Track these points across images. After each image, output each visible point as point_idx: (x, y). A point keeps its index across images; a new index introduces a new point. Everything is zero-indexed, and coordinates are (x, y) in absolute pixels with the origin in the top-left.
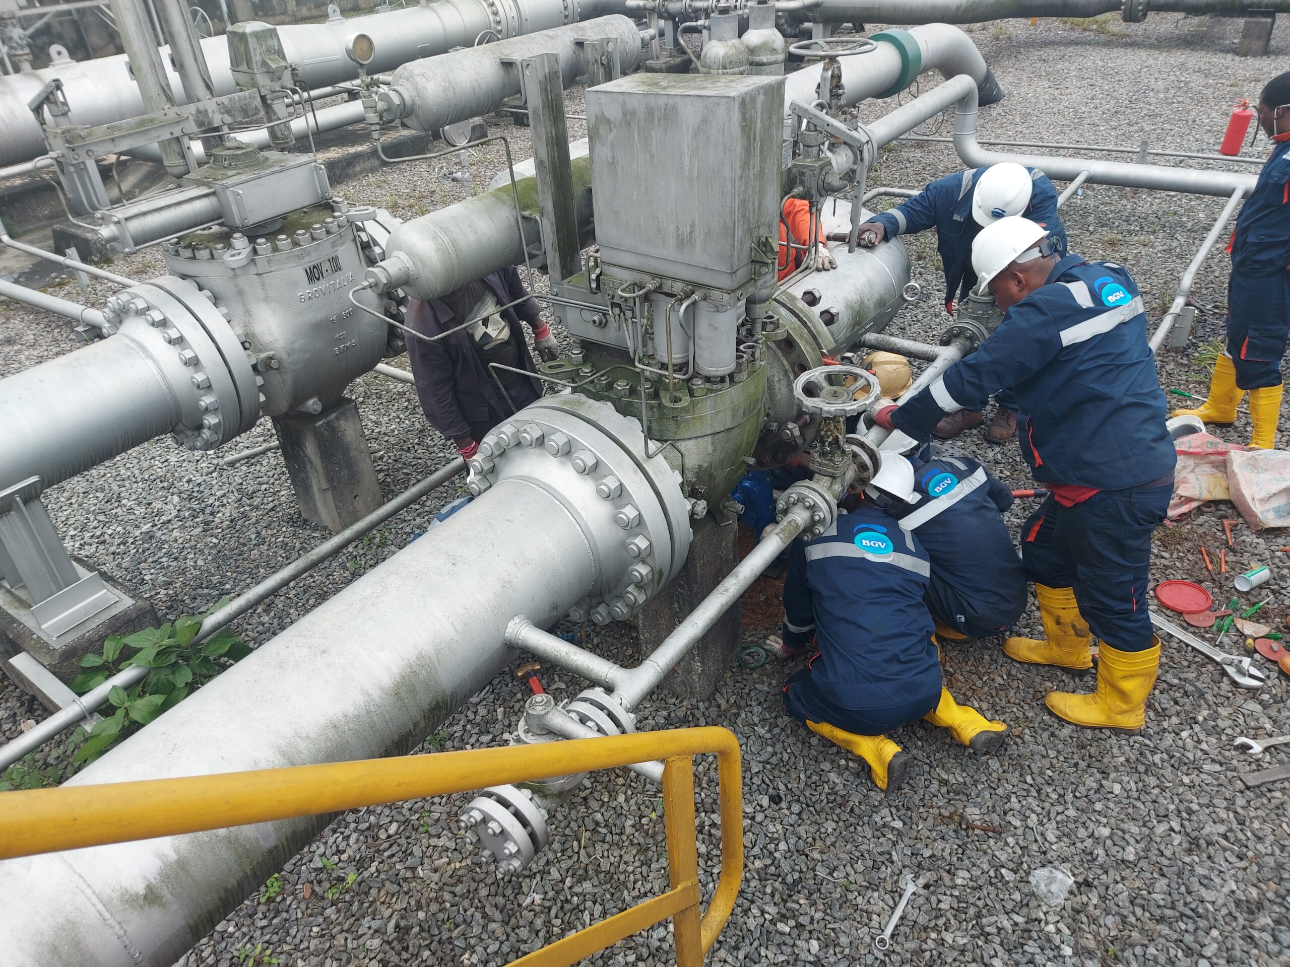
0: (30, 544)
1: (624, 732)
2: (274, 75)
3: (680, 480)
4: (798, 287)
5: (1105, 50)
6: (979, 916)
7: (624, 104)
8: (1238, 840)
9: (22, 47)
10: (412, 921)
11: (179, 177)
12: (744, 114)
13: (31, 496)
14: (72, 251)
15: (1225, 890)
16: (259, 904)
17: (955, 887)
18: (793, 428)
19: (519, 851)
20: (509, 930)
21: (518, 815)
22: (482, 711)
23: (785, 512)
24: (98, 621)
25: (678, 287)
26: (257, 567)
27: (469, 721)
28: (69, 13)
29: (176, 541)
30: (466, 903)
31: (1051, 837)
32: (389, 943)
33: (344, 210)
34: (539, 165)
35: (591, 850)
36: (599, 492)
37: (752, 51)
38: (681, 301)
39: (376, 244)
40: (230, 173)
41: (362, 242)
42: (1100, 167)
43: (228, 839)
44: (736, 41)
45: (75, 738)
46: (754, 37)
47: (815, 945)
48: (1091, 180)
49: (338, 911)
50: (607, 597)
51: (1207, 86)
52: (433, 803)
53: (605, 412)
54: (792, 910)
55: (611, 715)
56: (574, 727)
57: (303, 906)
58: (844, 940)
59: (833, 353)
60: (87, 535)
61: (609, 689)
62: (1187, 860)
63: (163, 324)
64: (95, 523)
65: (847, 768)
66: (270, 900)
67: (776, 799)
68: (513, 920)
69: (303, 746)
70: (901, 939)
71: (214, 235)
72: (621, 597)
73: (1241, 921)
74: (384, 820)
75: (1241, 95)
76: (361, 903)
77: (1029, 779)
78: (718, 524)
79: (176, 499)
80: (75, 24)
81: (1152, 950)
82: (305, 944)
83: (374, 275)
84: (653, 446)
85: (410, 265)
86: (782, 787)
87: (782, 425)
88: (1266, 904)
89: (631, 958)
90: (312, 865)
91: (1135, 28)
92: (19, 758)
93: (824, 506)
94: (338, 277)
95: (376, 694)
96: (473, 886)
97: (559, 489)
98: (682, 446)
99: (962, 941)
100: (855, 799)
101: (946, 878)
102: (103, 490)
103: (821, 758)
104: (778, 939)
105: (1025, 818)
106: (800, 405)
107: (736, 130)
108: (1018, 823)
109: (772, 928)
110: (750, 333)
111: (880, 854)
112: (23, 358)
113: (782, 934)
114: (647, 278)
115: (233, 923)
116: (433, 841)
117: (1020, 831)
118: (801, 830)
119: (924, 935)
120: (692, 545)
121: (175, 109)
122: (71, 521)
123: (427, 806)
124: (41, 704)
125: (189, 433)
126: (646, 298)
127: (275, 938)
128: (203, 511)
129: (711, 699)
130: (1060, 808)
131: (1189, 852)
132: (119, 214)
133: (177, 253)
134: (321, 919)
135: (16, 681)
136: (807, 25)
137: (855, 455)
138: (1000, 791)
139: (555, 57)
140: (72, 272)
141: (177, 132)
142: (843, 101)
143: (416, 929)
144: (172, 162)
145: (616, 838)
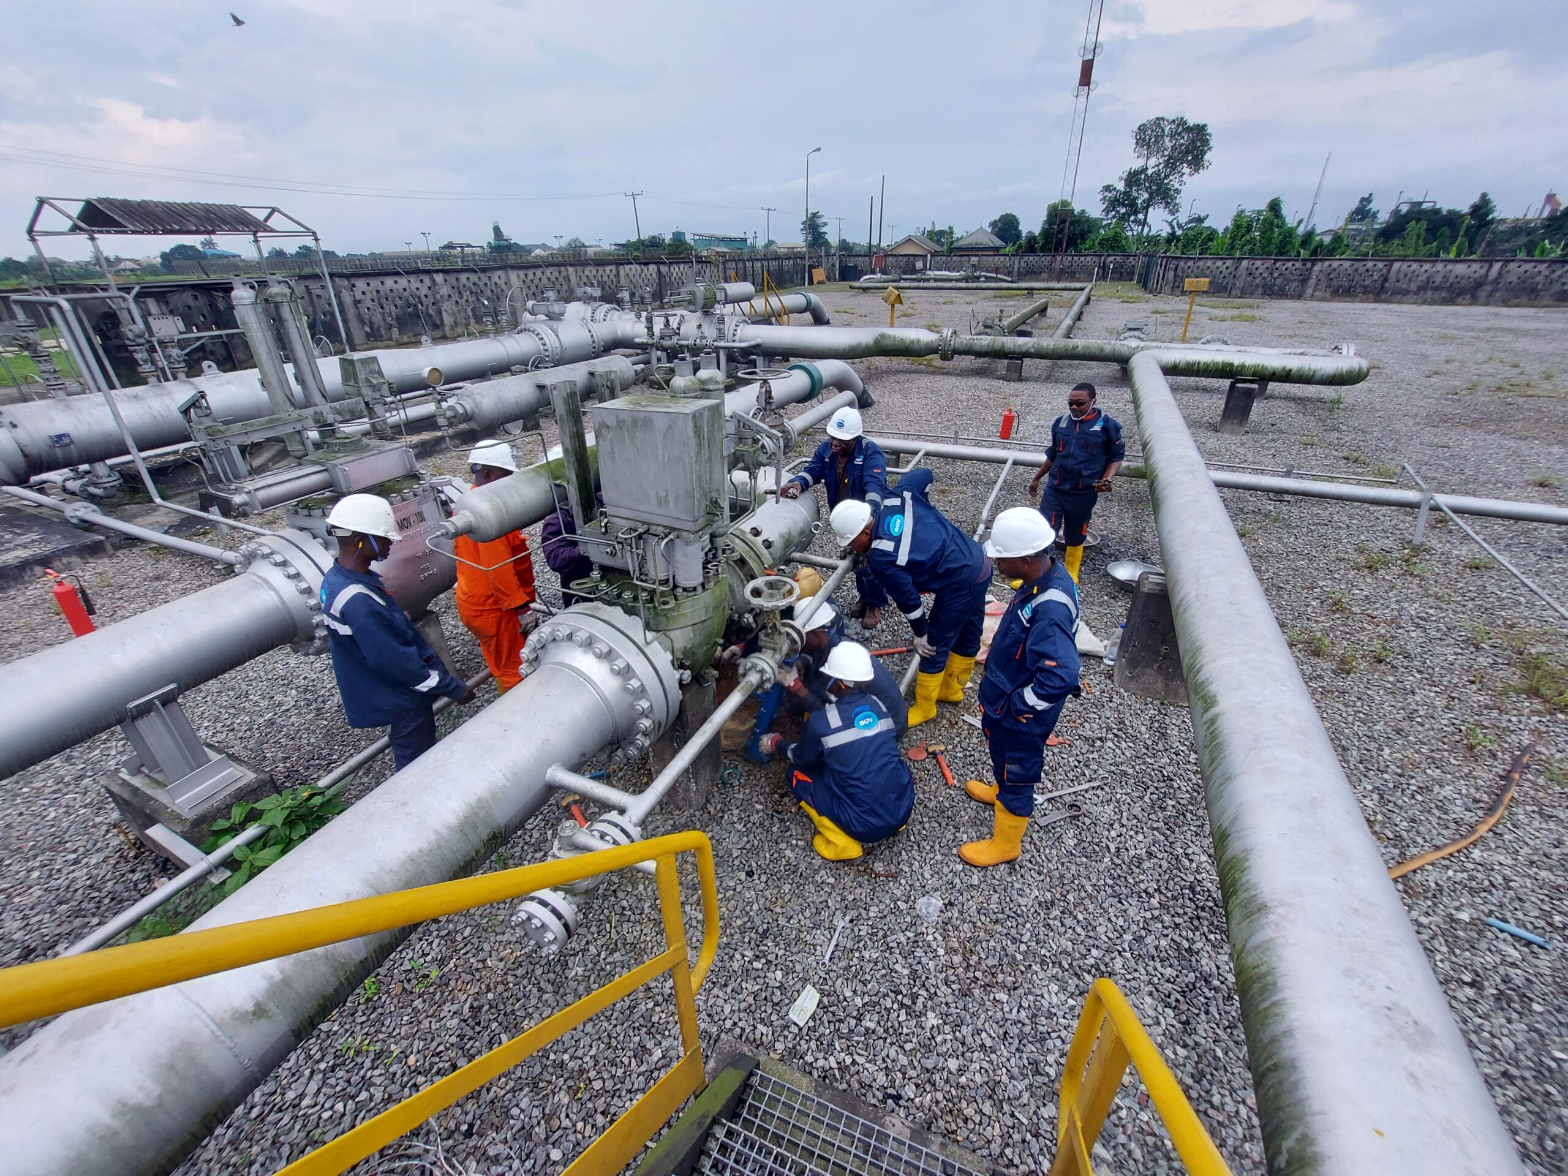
0: (167, 736)
1: (633, 841)
2: (375, 388)
3: (671, 658)
4: (746, 525)
5: (932, 377)
6: (885, 936)
7: (617, 416)
8: (1037, 862)
9: (179, 363)
10: (483, 1001)
11: (300, 458)
12: (695, 423)
13: (168, 700)
14: (215, 509)
15: (1033, 896)
16: (359, 1004)
17: (868, 919)
18: (749, 618)
19: (555, 938)
20: (558, 998)
21: (555, 912)
22: (536, 834)
23: (744, 675)
24: (225, 793)
25: (659, 530)
26: (359, 740)
27: (526, 843)
28: (220, 336)
29: (293, 725)
30: (525, 982)
31: (927, 876)
32: (465, 1021)
33: (427, 479)
34: (566, 451)
35: (619, 929)
36: (612, 670)
37: (703, 382)
38: (663, 539)
39: (452, 501)
40: (339, 455)
41: (441, 501)
42: (932, 447)
43: (325, 957)
44: (692, 377)
45: (205, 889)
46: (703, 374)
47: (779, 974)
48: (928, 454)
49: (424, 1001)
50: (623, 744)
51: (990, 399)
52: (499, 909)
53: (616, 614)
54: (763, 952)
55: (623, 830)
56: (595, 843)
57: (395, 1001)
58: (798, 968)
59: (771, 567)
60: (219, 725)
61: (622, 811)
62: (1009, 880)
63: (284, 564)
64: (226, 716)
65: (797, 846)
66: (368, 1000)
67: (750, 874)
68: (562, 990)
69: (387, 878)
70: (836, 960)
71: (325, 498)
72: (632, 743)
73: (1042, 914)
74: (460, 926)
75: (1009, 404)
76: (442, 993)
77: (912, 838)
78: (701, 685)
79: (294, 692)
80: (225, 344)
81: (992, 943)
82: (397, 1031)
83: (444, 527)
84: (650, 635)
85: (472, 519)
86: (754, 864)
87: (741, 616)
88: (1056, 901)
89: (651, 1005)
90: (403, 968)
91: (947, 364)
92: (152, 911)
93: (768, 669)
94: (422, 527)
95: (445, 832)
96: (531, 967)
97: (584, 670)
98: (672, 634)
99: (875, 956)
100: (803, 866)
101: (863, 912)
102: (233, 689)
103: (779, 840)
104: (754, 974)
105: (911, 865)
106: (749, 602)
107: (691, 433)
108: (907, 869)
109: (749, 967)
110: (715, 556)
111: (821, 903)
112: (169, 590)
113: (757, 970)
114: (639, 525)
115: (337, 1023)
116: (499, 938)
117: (908, 875)
118: (767, 893)
119: (851, 955)
120: (682, 702)
121: (298, 411)
122: (206, 715)
123: (494, 912)
124: (173, 864)
125: (304, 643)
126: (640, 537)
127: (373, 1030)
128: (316, 700)
129: (704, 808)
130: (932, 856)
131: (1010, 874)
132: (250, 486)
133: (296, 513)
134: (410, 1010)
135: (152, 848)
136: (753, 357)
137: (788, 634)
138: (895, 849)
139: (575, 383)
140: (214, 524)
141: (299, 427)
142: (773, 407)
143: (486, 1007)
144: (294, 447)
145: (638, 917)
